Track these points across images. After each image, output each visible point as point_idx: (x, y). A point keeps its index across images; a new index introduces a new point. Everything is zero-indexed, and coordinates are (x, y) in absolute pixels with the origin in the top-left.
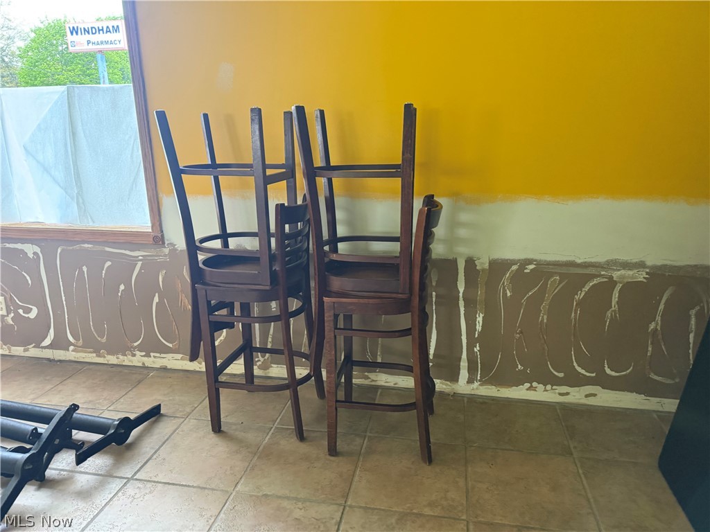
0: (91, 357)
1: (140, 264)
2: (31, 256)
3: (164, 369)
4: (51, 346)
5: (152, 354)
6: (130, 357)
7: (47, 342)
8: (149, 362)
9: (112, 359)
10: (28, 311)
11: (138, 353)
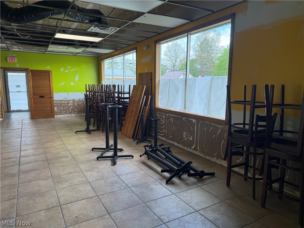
0: (202, 155)
1: (220, 129)
2: (194, 122)
3: (221, 165)
4: (193, 149)
5: (219, 159)
6: (212, 158)
7: (193, 148)
8: (218, 162)
9: (208, 158)
10: (190, 138)
11: (215, 158)
